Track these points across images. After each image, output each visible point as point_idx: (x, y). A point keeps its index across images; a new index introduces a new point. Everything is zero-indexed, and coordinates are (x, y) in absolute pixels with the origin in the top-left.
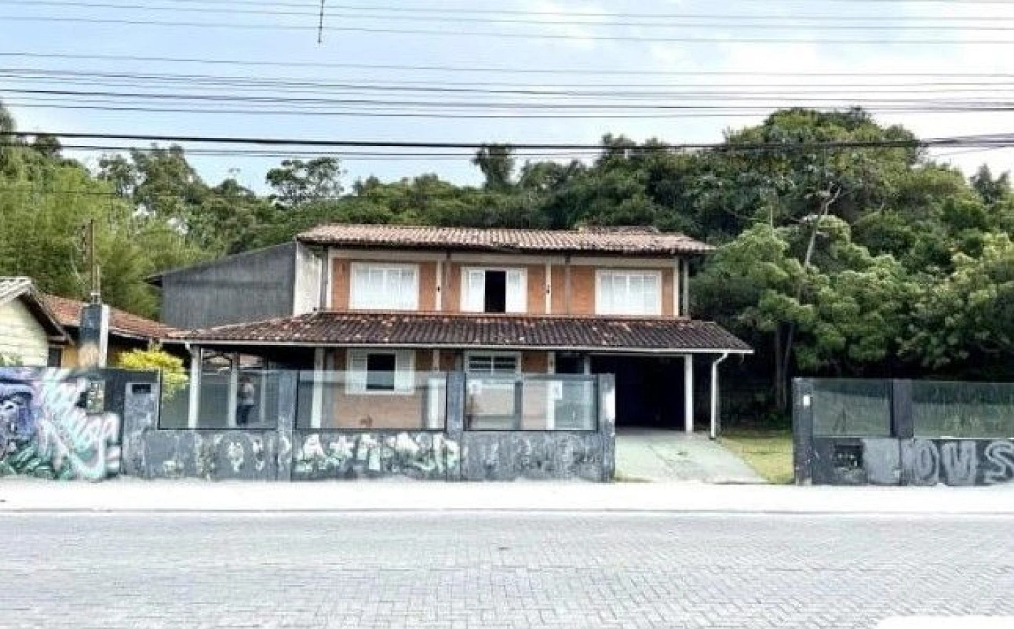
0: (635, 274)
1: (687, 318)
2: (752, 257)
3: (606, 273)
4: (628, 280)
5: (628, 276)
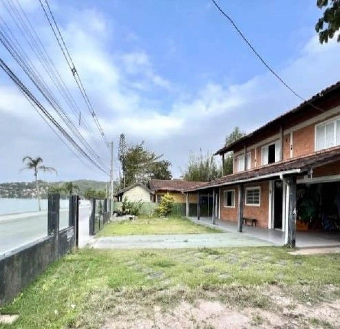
3: (321, 125)
4: (335, 123)
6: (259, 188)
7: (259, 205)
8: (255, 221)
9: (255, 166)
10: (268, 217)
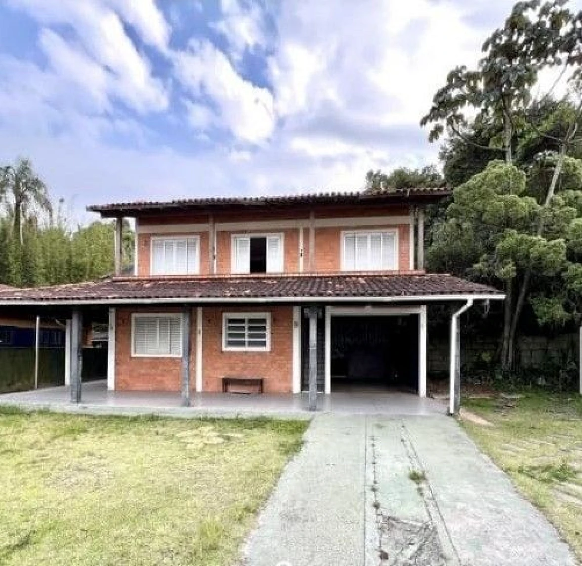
0: (376, 233)
1: (422, 272)
2: (491, 190)
3: (350, 233)
4: (369, 237)
5: (369, 234)
6: (267, 315)
7: (267, 349)
8: (260, 383)
9: (215, 271)
10: (290, 372)
